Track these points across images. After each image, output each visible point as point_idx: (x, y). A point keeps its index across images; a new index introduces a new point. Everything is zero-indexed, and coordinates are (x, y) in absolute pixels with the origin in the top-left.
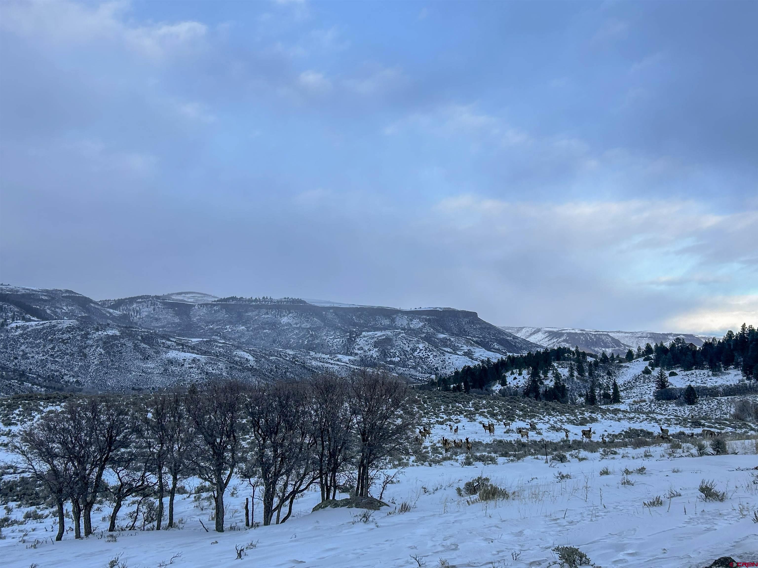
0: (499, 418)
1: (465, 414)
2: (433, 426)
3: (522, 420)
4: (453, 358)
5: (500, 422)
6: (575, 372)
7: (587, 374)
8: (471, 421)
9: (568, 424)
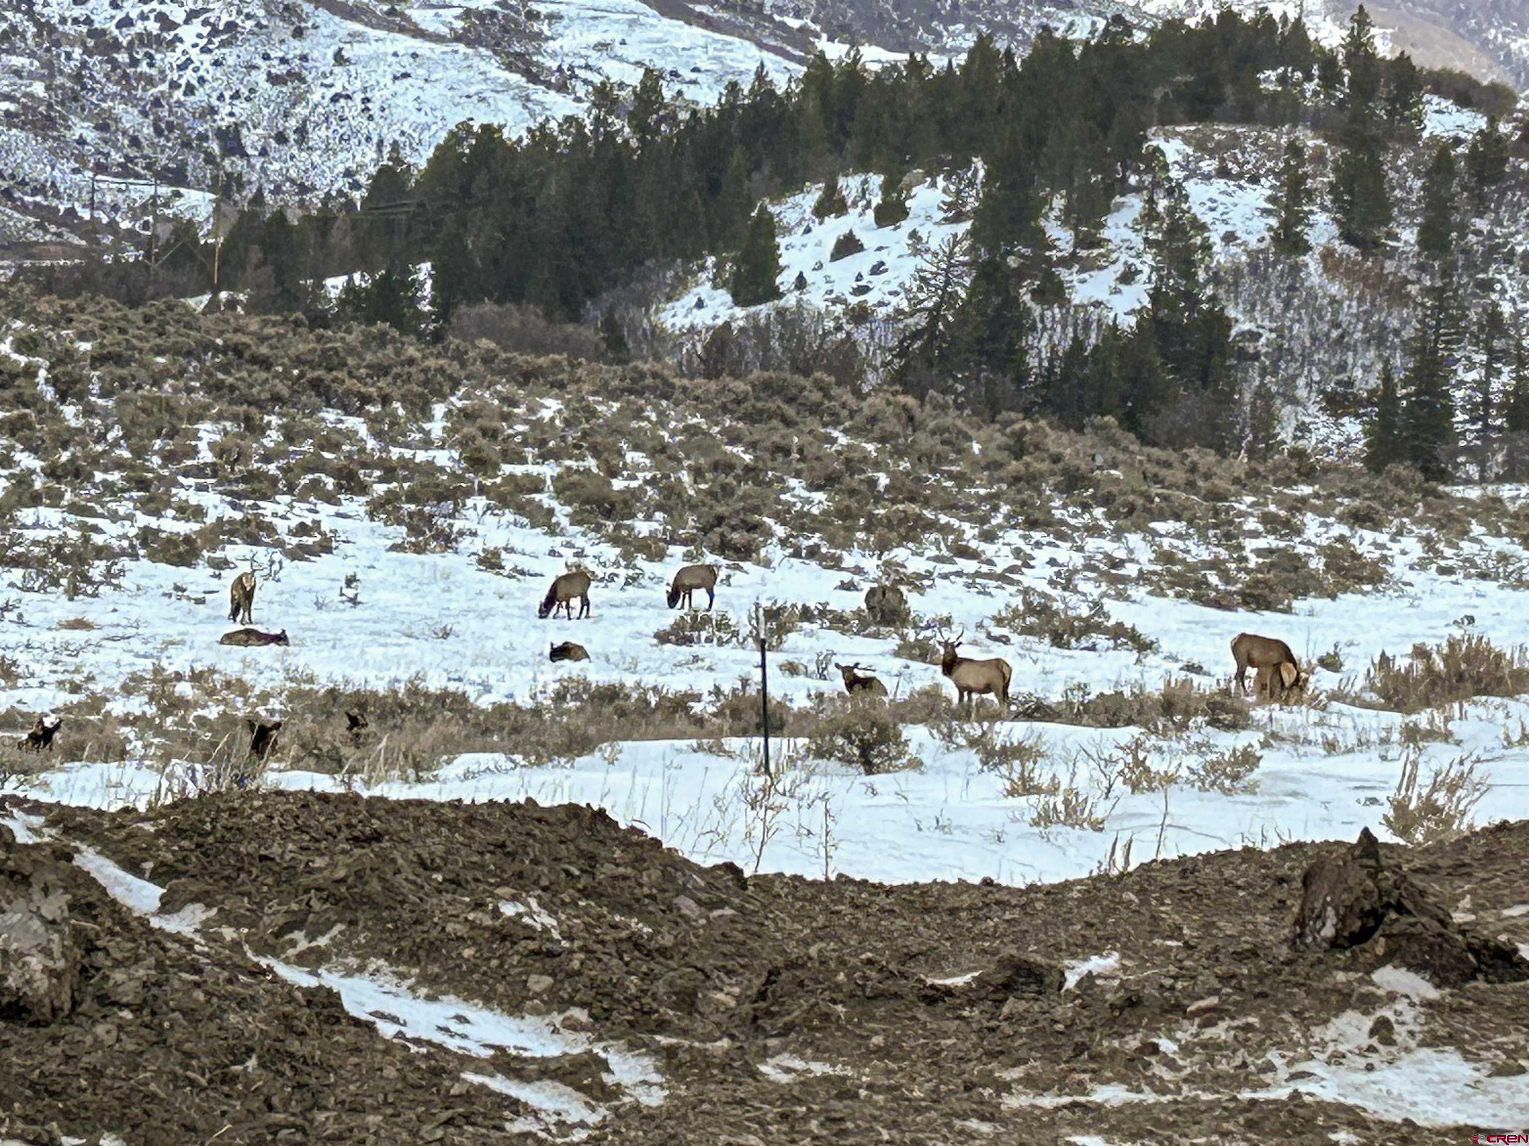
0: (643, 528)
1: (380, 489)
2: (109, 574)
3: (813, 553)
4: (377, 58)
5: (640, 561)
6: (1321, 218)
7: (1409, 236)
8: (419, 549)
9: (1160, 593)
